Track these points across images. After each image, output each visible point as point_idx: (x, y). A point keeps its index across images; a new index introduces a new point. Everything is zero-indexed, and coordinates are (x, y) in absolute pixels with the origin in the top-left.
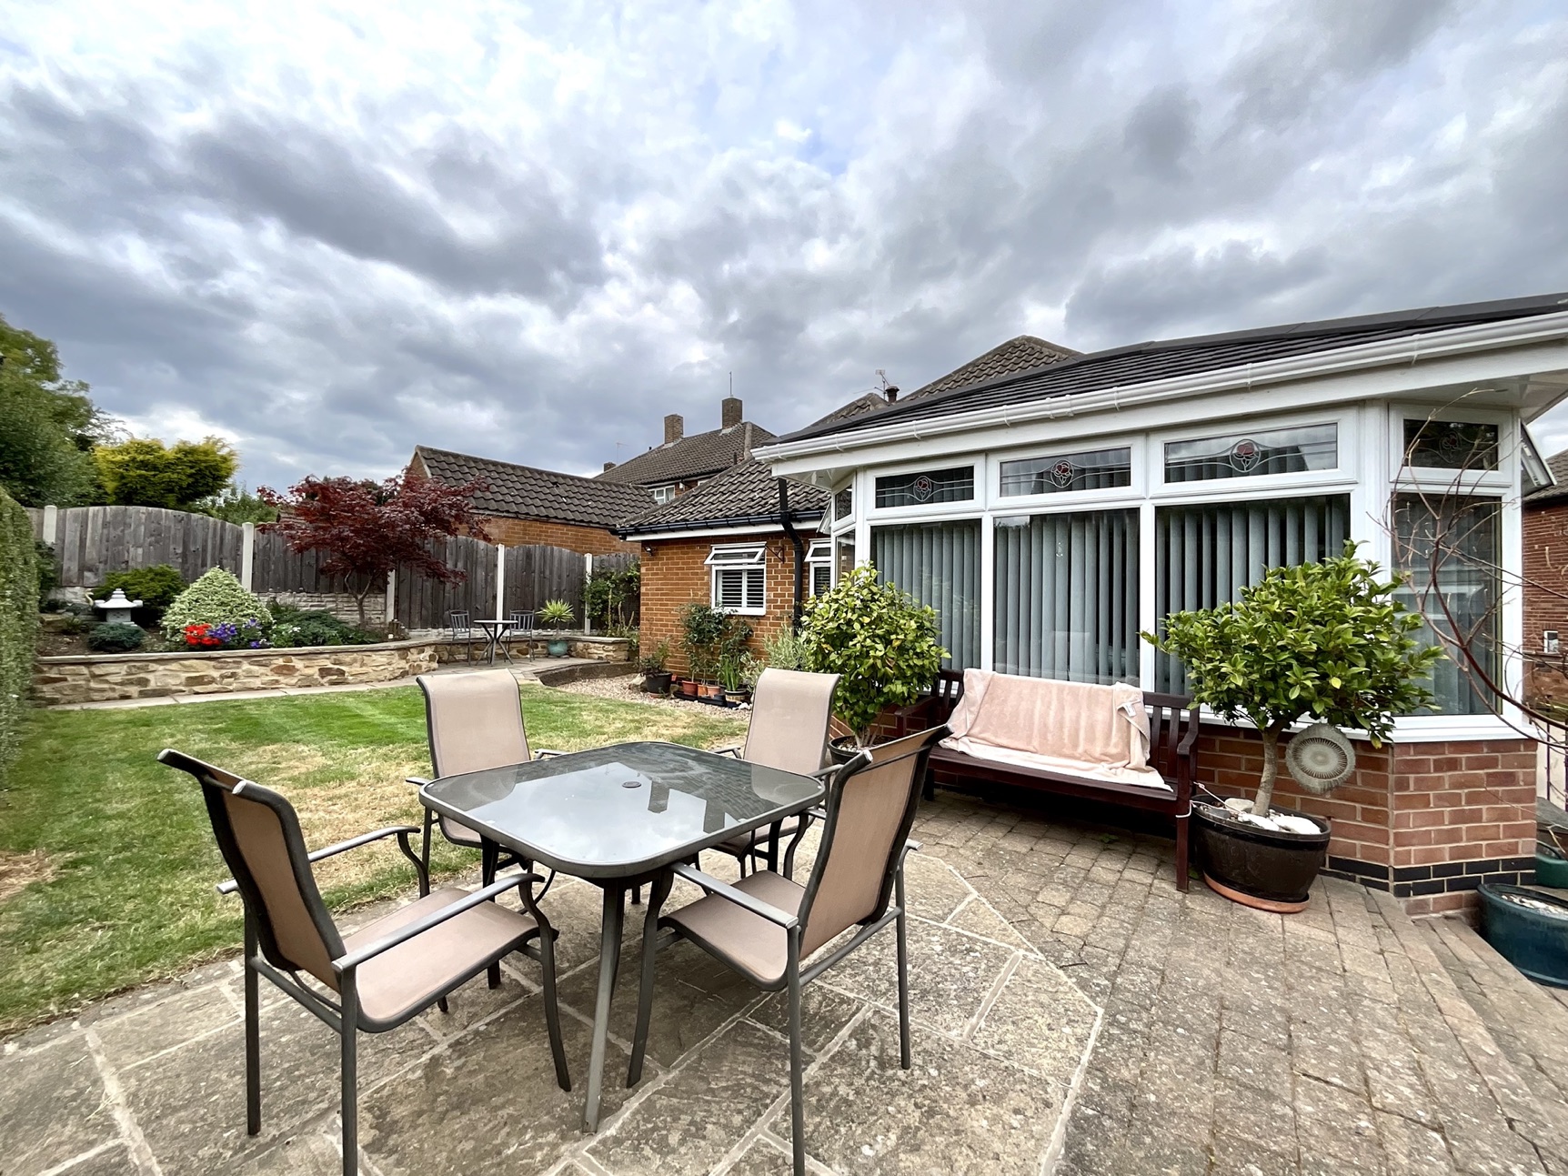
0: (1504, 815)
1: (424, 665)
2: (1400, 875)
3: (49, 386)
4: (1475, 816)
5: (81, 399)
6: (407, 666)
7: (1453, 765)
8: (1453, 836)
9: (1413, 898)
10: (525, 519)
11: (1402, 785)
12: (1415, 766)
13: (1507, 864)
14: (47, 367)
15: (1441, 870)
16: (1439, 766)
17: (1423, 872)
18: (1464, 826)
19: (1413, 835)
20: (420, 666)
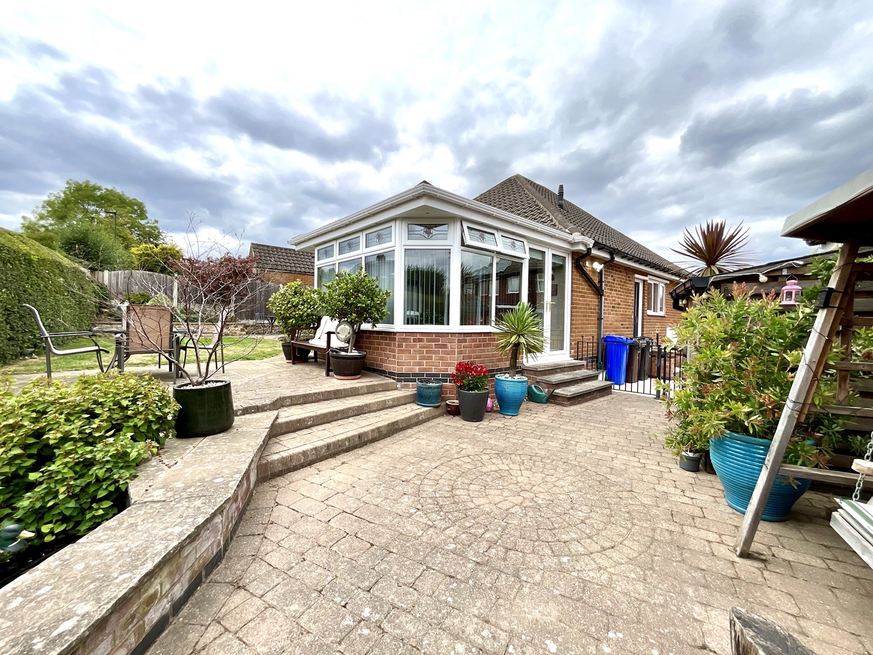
0: (442, 359)
1: (238, 332)
2: (399, 375)
3: (143, 222)
4: (430, 358)
5: (155, 227)
6: (229, 332)
7: (421, 340)
8: (419, 364)
9: (403, 383)
10: (295, 273)
11: (400, 346)
12: (405, 340)
13: (443, 375)
14: (142, 214)
15: (415, 375)
16: (414, 341)
17: (408, 375)
18: (425, 361)
19: (404, 362)
20: (236, 333)
